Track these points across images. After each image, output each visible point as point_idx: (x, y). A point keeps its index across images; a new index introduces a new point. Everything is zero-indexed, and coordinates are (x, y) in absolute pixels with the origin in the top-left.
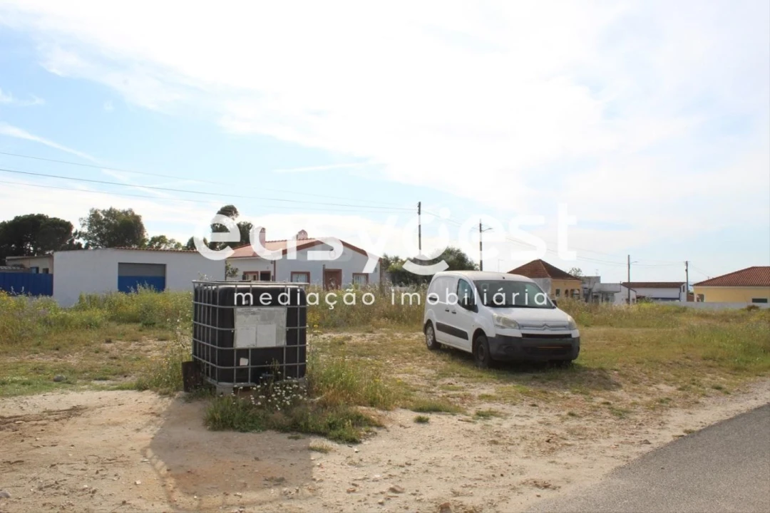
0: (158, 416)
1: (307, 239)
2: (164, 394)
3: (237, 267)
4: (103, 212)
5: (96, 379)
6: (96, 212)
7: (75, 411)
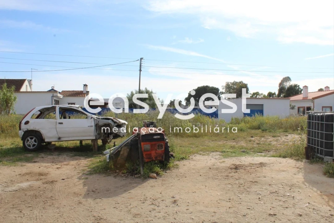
0: (301, 169)
1: (330, 90)
2: (298, 160)
3: (295, 105)
4: (231, 83)
5: (257, 152)
6: (228, 83)
7: (262, 165)
